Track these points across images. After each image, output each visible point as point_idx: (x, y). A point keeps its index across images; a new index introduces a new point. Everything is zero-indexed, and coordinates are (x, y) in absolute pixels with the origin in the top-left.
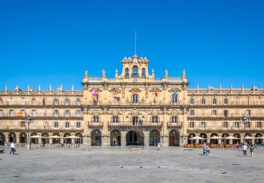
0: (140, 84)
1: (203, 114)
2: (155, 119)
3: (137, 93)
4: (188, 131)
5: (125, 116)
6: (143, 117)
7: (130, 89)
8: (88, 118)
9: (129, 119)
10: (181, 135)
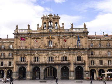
0: (54, 34)
1: (100, 54)
2: (65, 58)
3: (52, 40)
4: (89, 67)
5: (43, 57)
6: (56, 57)
7: (47, 37)
8: (17, 58)
9: (46, 59)
10: (84, 70)
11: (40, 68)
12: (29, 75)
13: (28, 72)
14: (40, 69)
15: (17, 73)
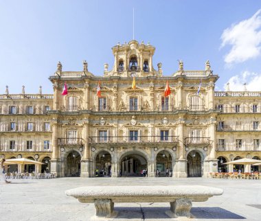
0: (141, 81)
2: (165, 134)
6: (146, 131)
7: (125, 89)
8: (60, 133)
9: (124, 135)
10: (206, 158)
11: (110, 153)
12: (86, 168)
13: (84, 161)
14: (112, 156)
15: (60, 164)
